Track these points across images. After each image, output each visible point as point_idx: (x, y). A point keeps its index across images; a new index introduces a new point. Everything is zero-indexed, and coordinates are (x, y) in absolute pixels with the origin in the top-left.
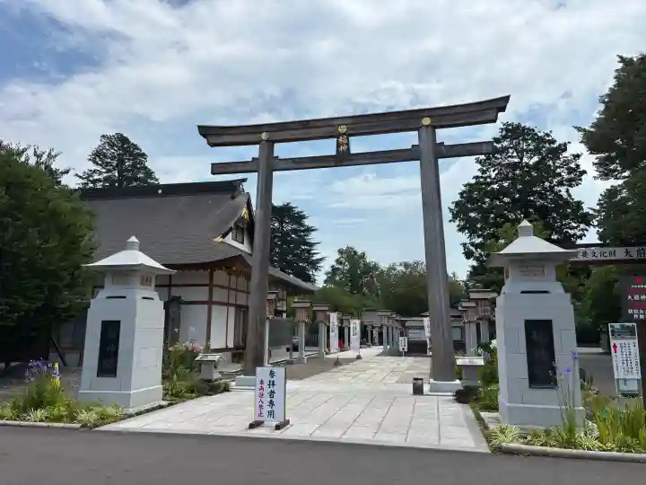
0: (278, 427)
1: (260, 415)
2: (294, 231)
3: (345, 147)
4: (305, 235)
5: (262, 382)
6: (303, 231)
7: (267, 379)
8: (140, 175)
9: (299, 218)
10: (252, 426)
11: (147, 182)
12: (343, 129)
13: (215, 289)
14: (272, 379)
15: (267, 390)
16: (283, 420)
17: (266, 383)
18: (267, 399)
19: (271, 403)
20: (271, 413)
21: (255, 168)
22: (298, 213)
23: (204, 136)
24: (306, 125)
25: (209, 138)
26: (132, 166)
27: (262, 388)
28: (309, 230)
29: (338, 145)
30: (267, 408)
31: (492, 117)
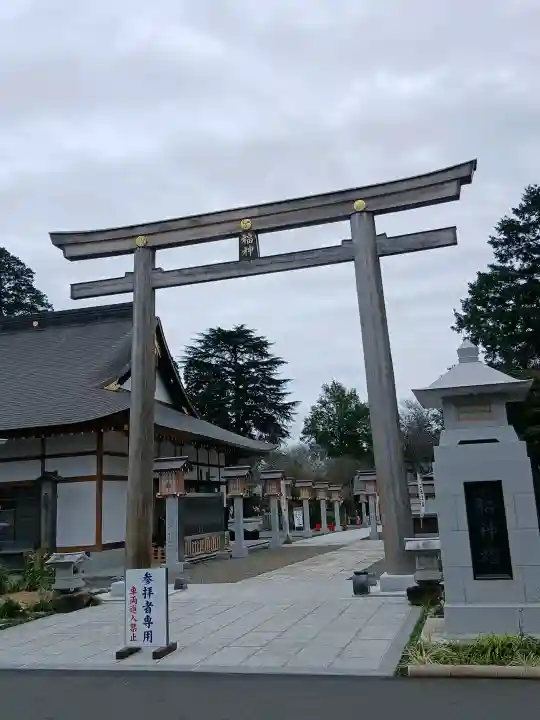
0: (157, 655)
1: (133, 638)
2: (254, 364)
3: (251, 249)
4: (270, 369)
5: (134, 590)
6: (266, 363)
7: (140, 586)
8: (27, 300)
9: (259, 346)
10: (121, 655)
11: (35, 310)
12: (246, 224)
13: (105, 458)
14: (149, 586)
15: (141, 602)
16: (164, 645)
17: (140, 591)
18: (141, 614)
19: (148, 621)
20: (148, 635)
21: (130, 286)
22: (258, 338)
23: (60, 246)
24: (196, 222)
25: (67, 249)
26: (13, 289)
27: (134, 600)
28: (276, 362)
29: (242, 246)
30: (142, 628)
31: (452, 193)
